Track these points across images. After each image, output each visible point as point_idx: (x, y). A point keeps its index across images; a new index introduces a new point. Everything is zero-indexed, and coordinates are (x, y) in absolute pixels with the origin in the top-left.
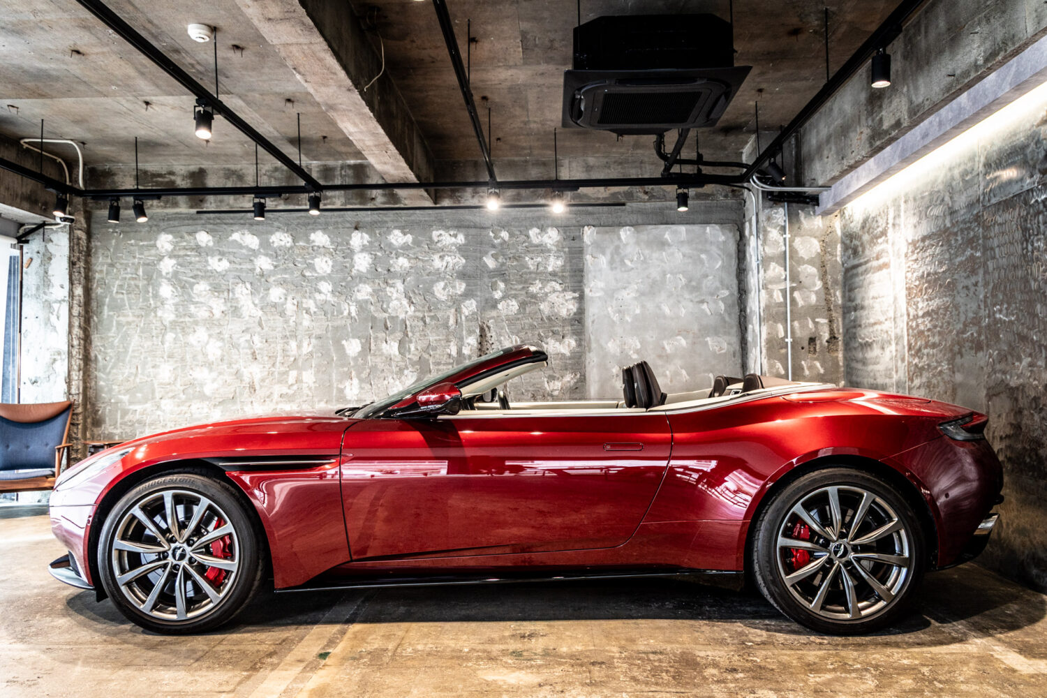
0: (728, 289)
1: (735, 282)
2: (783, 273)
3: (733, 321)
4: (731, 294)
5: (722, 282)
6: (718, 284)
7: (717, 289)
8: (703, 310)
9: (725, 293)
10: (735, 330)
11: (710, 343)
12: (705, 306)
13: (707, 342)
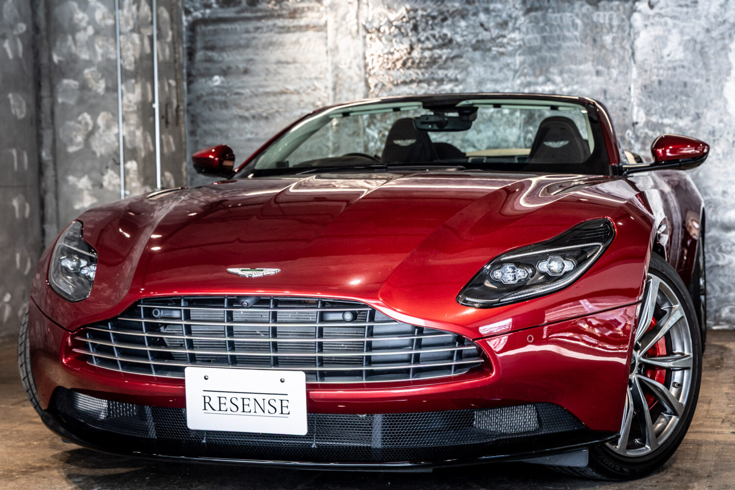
0: (25, 22)
1: (29, 12)
2: (150, 14)
3: (29, 71)
4: (27, 31)
5: (19, 10)
6: (16, 11)
7: (16, 21)
8: (4, 50)
9: (22, 27)
10: (30, 85)
11: (12, 102)
12: (7, 45)
13: (8, 100)
